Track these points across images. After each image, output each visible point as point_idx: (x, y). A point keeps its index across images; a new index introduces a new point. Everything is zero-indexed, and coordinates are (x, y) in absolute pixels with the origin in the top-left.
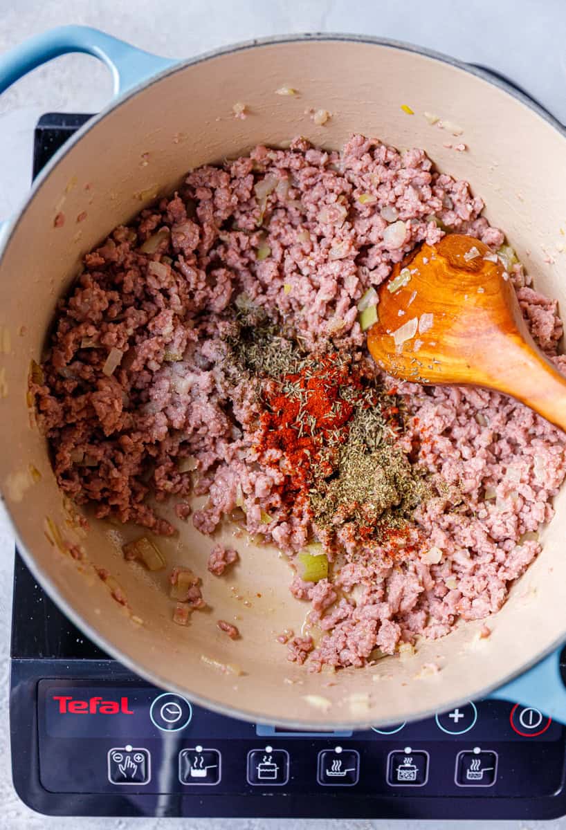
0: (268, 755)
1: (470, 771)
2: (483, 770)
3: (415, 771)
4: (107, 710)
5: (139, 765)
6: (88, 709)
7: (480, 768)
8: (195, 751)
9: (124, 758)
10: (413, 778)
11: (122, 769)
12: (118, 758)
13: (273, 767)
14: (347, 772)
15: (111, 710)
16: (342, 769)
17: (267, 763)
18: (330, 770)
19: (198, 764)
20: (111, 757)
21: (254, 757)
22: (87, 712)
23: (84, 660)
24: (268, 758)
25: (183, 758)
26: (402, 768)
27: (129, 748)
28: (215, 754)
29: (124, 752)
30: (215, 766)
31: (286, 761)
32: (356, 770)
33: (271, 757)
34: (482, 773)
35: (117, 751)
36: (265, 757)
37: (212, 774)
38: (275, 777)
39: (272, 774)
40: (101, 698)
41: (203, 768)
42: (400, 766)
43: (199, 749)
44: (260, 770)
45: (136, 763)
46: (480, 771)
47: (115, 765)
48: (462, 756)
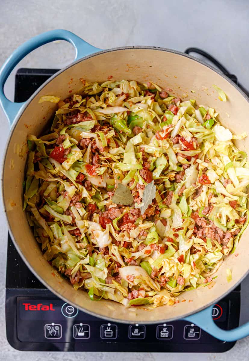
0: (109, 327)
1: (190, 333)
2: (195, 333)
3: (168, 333)
4: (45, 309)
5: (57, 331)
6: (37, 308)
7: (194, 332)
8: (80, 326)
9: (51, 329)
10: (167, 336)
11: (50, 332)
12: (48, 328)
13: (111, 332)
14: (141, 334)
15: (46, 309)
16: (139, 332)
17: (109, 330)
18: (134, 333)
19: (81, 331)
20: (46, 327)
21: (103, 328)
22: (36, 310)
23: (35, 289)
24: (109, 328)
25: (75, 328)
26: (162, 332)
27: (53, 324)
28: (88, 327)
29: (51, 326)
30: (87, 331)
31: (116, 329)
32: (144, 333)
33: (110, 328)
34: (194, 334)
35: (48, 325)
36: (108, 328)
37: (87, 335)
38: (112, 336)
39: (110, 335)
40: (42, 304)
41: (83, 332)
42: (162, 331)
43: (81, 324)
44: (105, 333)
45: (56, 330)
46: (194, 333)
47: (47, 331)
48: (187, 327)
